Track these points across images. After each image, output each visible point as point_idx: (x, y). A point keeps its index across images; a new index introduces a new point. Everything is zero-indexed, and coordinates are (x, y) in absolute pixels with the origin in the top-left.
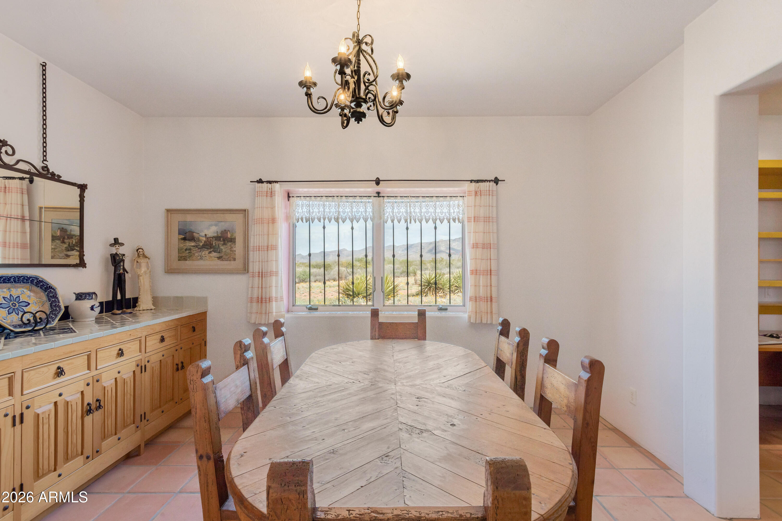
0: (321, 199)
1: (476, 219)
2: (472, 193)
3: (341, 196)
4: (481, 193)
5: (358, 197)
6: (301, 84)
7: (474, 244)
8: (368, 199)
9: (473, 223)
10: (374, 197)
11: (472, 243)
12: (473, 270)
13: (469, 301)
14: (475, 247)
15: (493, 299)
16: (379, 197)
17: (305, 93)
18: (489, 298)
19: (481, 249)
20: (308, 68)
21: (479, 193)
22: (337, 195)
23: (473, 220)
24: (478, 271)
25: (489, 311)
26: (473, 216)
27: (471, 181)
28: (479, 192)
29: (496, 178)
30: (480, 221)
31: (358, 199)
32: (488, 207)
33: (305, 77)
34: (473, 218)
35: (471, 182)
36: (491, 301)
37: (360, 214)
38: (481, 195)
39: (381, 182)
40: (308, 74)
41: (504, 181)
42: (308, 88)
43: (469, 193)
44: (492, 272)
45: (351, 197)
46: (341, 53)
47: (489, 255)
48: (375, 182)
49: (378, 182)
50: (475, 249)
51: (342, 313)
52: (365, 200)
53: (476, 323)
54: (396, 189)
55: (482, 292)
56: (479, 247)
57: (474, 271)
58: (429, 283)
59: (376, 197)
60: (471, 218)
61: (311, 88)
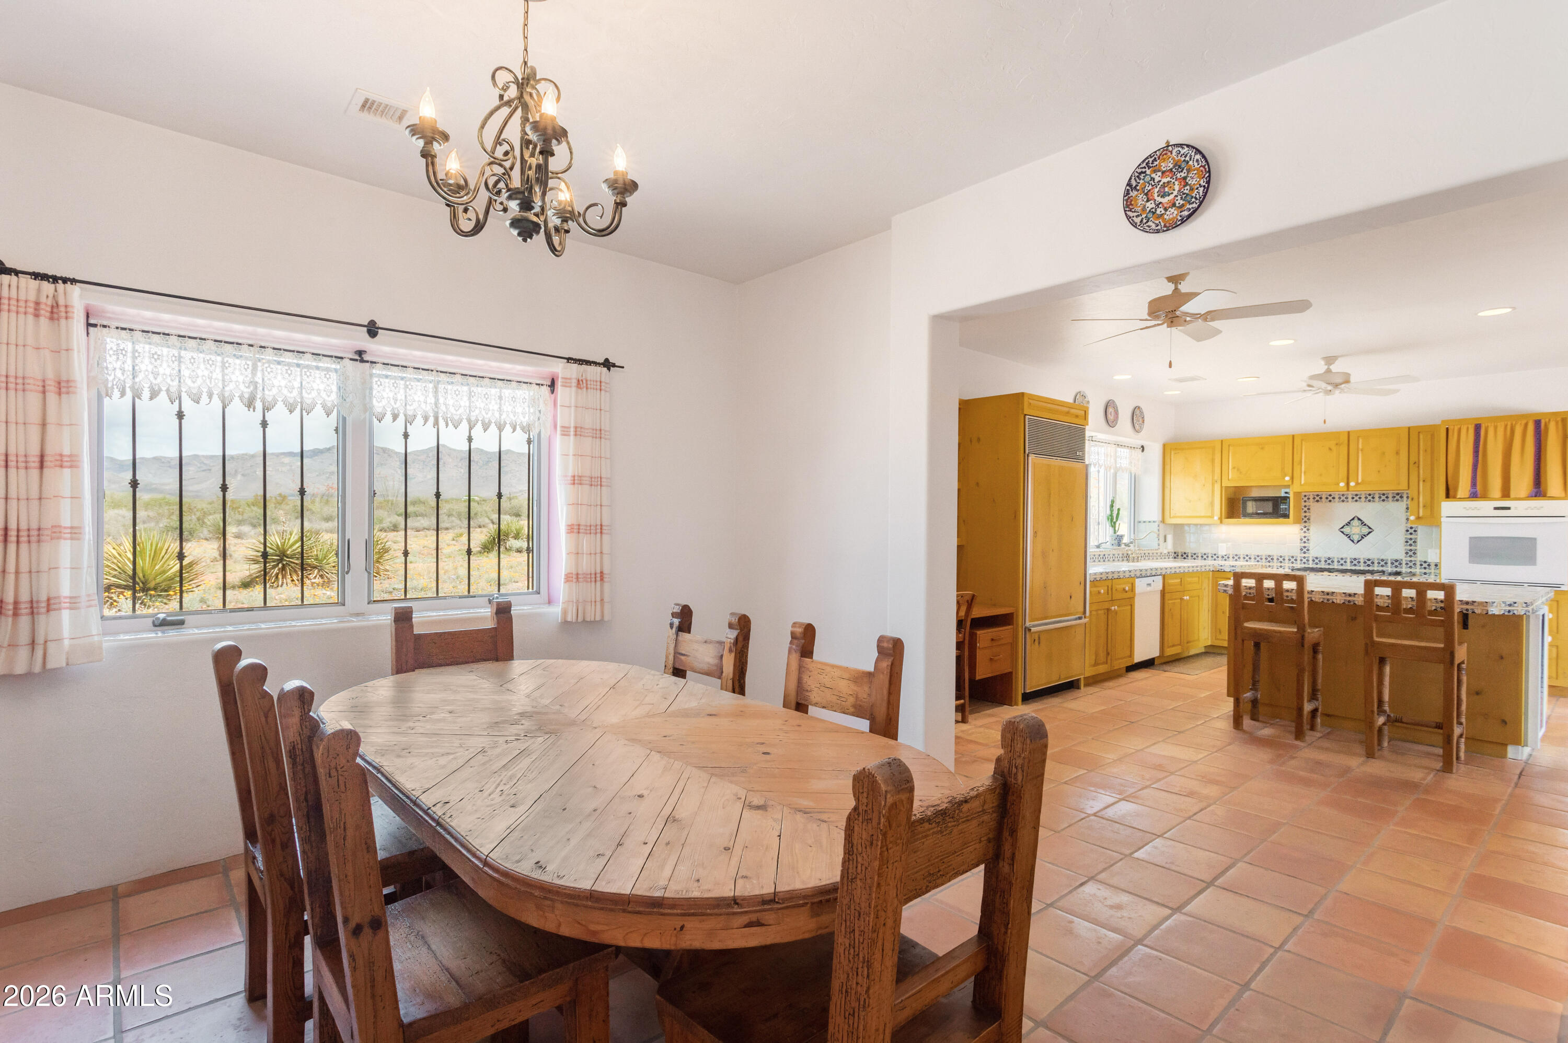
0: (199, 345)
1: (579, 431)
2: (571, 383)
3: (261, 347)
4: (587, 384)
5: (308, 356)
6: (414, 130)
7: (574, 476)
8: (334, 362)
9: (572, 438)
10: (351, 359)
11: (570, 473)
12: (573, 525)
13: (565, 582)
14: (576, 482)
15: (605, 576)
16: (362, 361)
17: (422, 151)
18: (598, 575)
19: (588, 487)
20: (427, 99)
21: (585, 385)
22: (251, 342)
23: (572, 433)
24: (581, 527)
25: (598, 599)
26: (572, 425)
27: (569, 360)
28: (584, 381)
29: (607, 360)
30: (584, 436)
31: (307, 360)
32: (598, 411)
33: (420, 118)
34: (572, 430)
35: (568, 362)
36: (602, 580)
37: (314, 394)
38: (587, 388)
39: (380, 331)
40: (427, 110)
41: (623, 367)
42: (429, 142)
43: (564, 380)
44: (604, 528)
45: (288, 353)
46: (547, 114)
47: (599, 498)
48: (365, 329)
49: (372, 330)
50: (576, 485)
51: (272, 625)
52: (326, 363)
53: (577, 622)
54: (402, 351)
55: (586, 565)
56: (584, 482)
57: (576, 527)
58: (282, 555)
59: (356, 360)
60: (569, 428)
61: (435, 143)
